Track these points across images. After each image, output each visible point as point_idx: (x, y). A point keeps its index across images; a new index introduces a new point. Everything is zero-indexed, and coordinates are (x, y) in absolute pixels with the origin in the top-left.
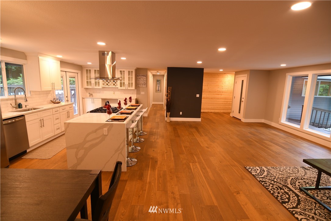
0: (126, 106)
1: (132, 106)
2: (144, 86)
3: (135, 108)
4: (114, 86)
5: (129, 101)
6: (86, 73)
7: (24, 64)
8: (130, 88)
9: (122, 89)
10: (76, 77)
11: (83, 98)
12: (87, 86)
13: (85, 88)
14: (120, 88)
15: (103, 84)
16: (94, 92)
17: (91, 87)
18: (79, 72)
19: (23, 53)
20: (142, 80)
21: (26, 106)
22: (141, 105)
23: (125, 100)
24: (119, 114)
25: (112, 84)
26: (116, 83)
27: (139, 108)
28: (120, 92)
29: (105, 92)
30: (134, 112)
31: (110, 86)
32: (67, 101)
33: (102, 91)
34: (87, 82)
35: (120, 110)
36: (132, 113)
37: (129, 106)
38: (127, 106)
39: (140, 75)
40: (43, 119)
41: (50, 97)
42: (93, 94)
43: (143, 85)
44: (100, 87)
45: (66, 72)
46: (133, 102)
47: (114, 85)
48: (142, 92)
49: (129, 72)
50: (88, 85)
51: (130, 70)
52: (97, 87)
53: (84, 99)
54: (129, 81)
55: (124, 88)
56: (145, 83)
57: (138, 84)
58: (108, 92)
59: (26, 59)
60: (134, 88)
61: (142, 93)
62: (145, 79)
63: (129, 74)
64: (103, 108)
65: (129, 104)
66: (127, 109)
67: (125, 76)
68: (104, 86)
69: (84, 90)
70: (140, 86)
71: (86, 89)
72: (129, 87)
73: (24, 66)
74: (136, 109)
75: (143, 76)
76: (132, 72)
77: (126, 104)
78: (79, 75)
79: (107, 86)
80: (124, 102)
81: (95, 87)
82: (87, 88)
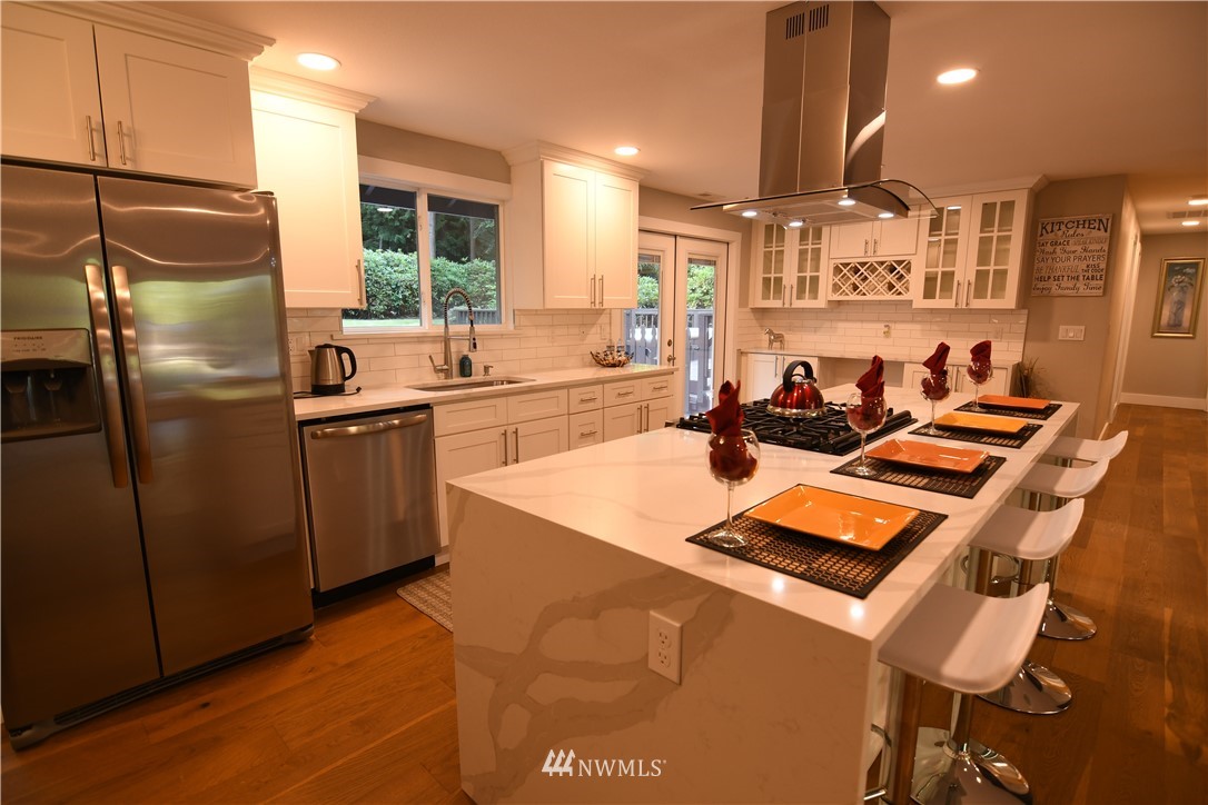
0: (939, 404)
1: (989, 408)
2: (1083, 290)
3: (1013, 424)
4: (890, 296)
5: (971, 372)
6: (766, 242)
7: (503, 201)
8: (987, 303)
9: (932, 311)
10: (722, 262)
11: (741, 353)
12: (763, 299)
13: (756, 311)
14: (920, 302)
15: (835, 285)
16: (790, 329)
17: (777, 304)
18: (735, 237)
19: (500, 153)
20: (1072, 254)
21: (486, 369)
22: (1067, 410)
23: (938, 361)
24: (863, 470)
25: (882, 287)
26: (901, 278)
27: (1050, 429)
28: (918, 327)
29: (841, 325)
30: (1001, 461)
31: (869, 297)
32: (669, 360)
33: (827, 324)
34: (767, 281)
35: (871, 438)
36: (984, 472)
37: (968, 407)
38: (944, 410)
39: (1066, 219)
40: (516, 432)
41: (595, 341)
42: (787, 337)
43: (1080, 285)
44: (821, 303)
45: (676, 236)
46: (998, 386)
47: (891, 287)
48: (1062, 328)
49: (988, 209)
50: (766, 296)
51: (998, 199)
52: (807, 303)
53: (743, 358)
54: (983, 258)
55: (949, 304)
56: (1096, 268)
57: (1041, 279)
58: (859, 325)
59: (508, 180)
60: (1010, 299)
61: (1070, 332)
62: (1099, 241)
63: (986, 222)
64: (770, 407)
65: (964, 390)
66: (939, 427)
67: (961, 238)
68: (836, 297)
69: (751, 316)
70: (1055, 290)
71: (761, 312)
72: (979, 293)
73: (501, 209)
74: (1021, 437)
75: (1088, 223)
76: (1008, 206)
77: (936, 389)
78: (735, 250)
79: (853, 297)
80: (927, 373)
81: (798, 304)
82: (764, 311)
